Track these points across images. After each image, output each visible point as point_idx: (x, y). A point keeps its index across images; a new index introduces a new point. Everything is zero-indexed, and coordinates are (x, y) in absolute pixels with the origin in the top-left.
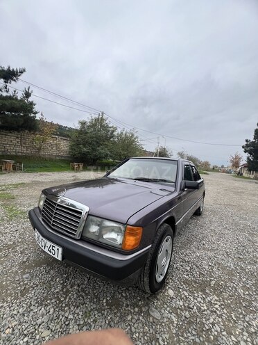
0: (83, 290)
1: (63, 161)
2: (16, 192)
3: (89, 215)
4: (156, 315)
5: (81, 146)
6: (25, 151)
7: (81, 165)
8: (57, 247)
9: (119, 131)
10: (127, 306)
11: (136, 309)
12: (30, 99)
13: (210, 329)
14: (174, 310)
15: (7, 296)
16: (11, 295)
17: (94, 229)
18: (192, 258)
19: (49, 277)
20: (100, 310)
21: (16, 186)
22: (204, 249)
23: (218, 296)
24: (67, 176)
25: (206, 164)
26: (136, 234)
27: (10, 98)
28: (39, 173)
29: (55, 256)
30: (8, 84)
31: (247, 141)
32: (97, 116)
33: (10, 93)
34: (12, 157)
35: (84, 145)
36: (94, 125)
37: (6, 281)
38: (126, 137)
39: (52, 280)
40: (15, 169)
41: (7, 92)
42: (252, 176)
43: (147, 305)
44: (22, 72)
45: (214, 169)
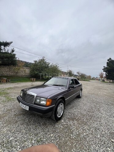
0: (35, 121)
1: (27, 77)
2: (8, 91)
3: (37, 96)
4: (57, 126)
5: (35, 71)
6: (11, 74)
7: (35, 79)
8: (27, 106)
9: (51, 64)
10: (48, 124)
11: (51, 125)
12: (14, 53)
13: (72, 129)
14: (63, 125)
15: (11, 123)
16: (12, 123)
17: (38, 101)
18: (73, 112)
19: (24, 118)
20: (40, 126)
21: (8, 89)
22: (78, 109)
23: (77, 121)
24: (29, 84)
25: (90, 77)
26: (50, 101)
27: (6, 53)
28: (17, 83)
29: (27, 109)
30: (5, 48)
31: (104, 67)
32: (42, 59)
33: (6, 51)
34: (5, 77)
35: (36, 71)
36: (40, 62)
37: (10, 119)
38: (54, 66)
39: (25, 119)
40: (7, 82)
41: (5, 50)
42: (108, 82)
43: (55, 124)
44: (11, 43)
45: (93, 79)
